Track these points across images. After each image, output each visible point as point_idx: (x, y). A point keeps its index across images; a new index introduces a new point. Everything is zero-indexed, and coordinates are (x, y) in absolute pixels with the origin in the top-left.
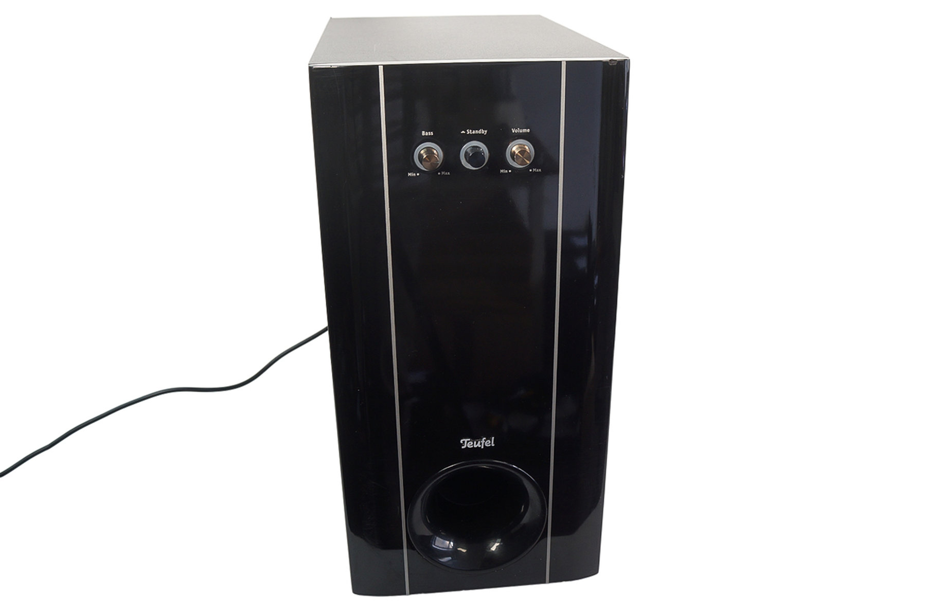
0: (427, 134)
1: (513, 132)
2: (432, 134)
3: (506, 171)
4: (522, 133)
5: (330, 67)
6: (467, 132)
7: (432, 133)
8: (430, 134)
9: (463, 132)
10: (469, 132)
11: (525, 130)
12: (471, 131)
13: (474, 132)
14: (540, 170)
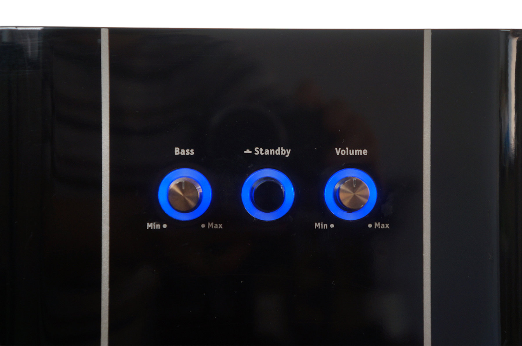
0: (183, 152)
1: (338, 153)
2: (193, 153)
3: (326, 226)
4: (354, 156)
5: (15, 28)
6: (254, 152)
7: (192, 150)
8: (188, 154)
9: (248, 151)
10: (259, 151)
11: (358, 152)
12: (261, 150)
13: (267, 152)
14: (387, 225)
